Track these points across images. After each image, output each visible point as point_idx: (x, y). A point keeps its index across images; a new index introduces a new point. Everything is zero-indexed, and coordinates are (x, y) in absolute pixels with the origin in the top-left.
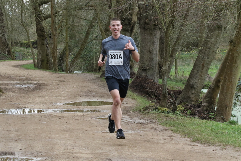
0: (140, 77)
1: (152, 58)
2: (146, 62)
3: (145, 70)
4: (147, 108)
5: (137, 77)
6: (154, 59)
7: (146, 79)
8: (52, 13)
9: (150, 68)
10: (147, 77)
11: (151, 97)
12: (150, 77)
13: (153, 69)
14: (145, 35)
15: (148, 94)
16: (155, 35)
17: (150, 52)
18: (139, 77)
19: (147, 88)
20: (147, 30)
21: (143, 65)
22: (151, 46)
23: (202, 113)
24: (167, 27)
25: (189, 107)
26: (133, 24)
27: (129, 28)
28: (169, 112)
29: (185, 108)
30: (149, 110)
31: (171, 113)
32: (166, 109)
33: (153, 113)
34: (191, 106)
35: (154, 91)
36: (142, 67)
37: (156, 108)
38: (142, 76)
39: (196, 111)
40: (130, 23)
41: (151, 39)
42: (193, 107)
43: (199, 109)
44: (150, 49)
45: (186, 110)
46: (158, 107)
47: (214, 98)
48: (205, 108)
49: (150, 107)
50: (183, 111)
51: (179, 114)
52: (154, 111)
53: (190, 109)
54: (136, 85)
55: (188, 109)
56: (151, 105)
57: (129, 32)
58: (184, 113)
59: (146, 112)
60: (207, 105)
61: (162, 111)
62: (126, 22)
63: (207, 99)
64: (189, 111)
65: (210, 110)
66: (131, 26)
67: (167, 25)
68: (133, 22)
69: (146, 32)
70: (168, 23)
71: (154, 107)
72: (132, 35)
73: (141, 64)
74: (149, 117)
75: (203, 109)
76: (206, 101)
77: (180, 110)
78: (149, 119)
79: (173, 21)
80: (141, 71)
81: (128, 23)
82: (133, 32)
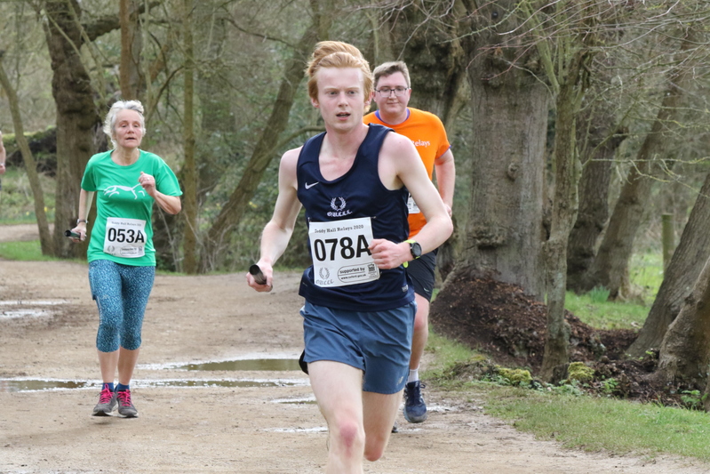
0: (468, 278)
1: (517, 202)
2: (494, 218)
3: (488, 249)
4: (458, 370)
5: (459, 275)
6: (524, 207)
7: (492, 285)
8: (123, 12)
9: (510, 239)
10: (497, 278)
11: (512, 354)
12: (509, 277)
13: (521, 244)
14: (488, 112)
15: (499, 340)
16: (529, 111)
17: (511, 178)
18: (466, 276)
19: (495, 321)
20: (496, 89)
21: (482, 228)
22: (512, 154)
23: (657, 389)
24: (563, 80)
25: (611, 370)
26: (457, 65)
27: (438, 81)
28: (536, 384)
29: (597, 374)
30: (466, 377)
31: (544, 386)
32: (526, 376)
33: (479, 388)
34: (620, 367)
35: (522, 331)
36: (479, 238)
37: (492, 372)
38: (478, 271)
39: (636, 384)
40: (443, 60)
41: (515, 126)
42: (627, 371)
43: (647, 377)
44: (507, 167)
45: (603, 380)
46: (498, 366)
47: (704, 337)
48: (670, 375)
49: (470, 367)
50: (588, 382)
51: (574, 393)
52: (482, 381)
53: (615, 374)
54: (454, 308)
55: (607, 377)
56: (474, 361)
57: (438, 98)
58: (592, 389)
59: (454, 382)
60: (678, 363)
61: (511, 379)
62: (428, 57)
63: (679, 343)
64: (609, 383)
65: (689, 380)
66: (450, 72)
67: (565, 73)
68: (456, 59)
69: (493, 101)
70: (568, 63)
71: (485, 368)
72: (453, 111)
73: (475, 224)
74: (460, 398)
75: (662, 377)
76: (675, 347)
77: (577, 377)
78: (458, 402)
79: (584, 57)
80: (473, 252)
81: (434, 61)
82: (456, 100)
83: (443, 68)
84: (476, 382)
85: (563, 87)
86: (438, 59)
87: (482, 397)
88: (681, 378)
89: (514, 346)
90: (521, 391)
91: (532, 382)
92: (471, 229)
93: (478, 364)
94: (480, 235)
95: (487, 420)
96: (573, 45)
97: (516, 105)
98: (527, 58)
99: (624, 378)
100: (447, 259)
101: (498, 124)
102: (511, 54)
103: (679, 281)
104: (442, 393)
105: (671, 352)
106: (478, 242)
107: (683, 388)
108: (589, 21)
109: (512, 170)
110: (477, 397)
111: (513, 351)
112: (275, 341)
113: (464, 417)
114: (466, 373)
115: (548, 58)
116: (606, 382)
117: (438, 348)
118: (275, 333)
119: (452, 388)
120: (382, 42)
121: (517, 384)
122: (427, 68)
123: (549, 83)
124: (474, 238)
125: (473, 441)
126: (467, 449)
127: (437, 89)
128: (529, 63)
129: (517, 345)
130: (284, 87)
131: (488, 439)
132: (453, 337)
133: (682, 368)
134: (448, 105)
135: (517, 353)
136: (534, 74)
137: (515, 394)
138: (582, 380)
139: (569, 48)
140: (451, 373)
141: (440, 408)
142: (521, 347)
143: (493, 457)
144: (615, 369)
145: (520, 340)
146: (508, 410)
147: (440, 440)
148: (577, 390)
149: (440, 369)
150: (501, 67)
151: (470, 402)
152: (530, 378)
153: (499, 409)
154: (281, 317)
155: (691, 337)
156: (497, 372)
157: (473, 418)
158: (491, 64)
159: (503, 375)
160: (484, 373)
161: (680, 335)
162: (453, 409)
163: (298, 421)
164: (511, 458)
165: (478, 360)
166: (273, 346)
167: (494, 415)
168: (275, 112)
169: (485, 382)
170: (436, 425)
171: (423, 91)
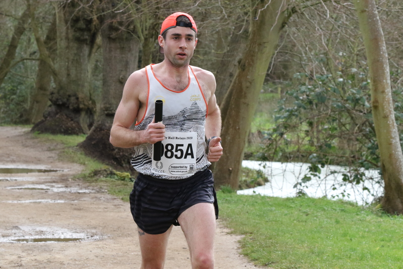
0: (101, 129)
2: (113, 101)
3: (110, 116)
4: (96, 173)
5: (96, 128)
11: (121, 165)
14: (110, 51)
15: (116, 159)
16: (130, 50)
17: (121, 82)
19: (114, 150)
20: (114, 40)
21: (108, 106)
22: (122, 70)
24: (145, 36)
26: (96, 29)
27: (86, 36)
28: (133, 179)
30: (100, 177)
32: (128, 175)
33: (106, 181)
35: (127, 154)
36: (106, 110)
37: (112, 174)
38: (106, 126)
40: (89, 26)
41: (123, 57)
44: (119, 77)
46: (114, 171)
49: (101, 172)
52: (107, 178)
54: (94, 144)
56: (103, 169)
57: (87, 44)
59: (94, 179)
61: (121, 177)
62: (81, 24)
66: (92, 32)
67: (146, 32)
68: (95, 25)
69: (113, 45)
70: (148, 28)
71: (109, 172)
72: (94, 50)
73: (104, 104)
74: (96, 186)
78: (95, 188)
79: (156, 25)
80: (103, 117)
81: (84, 26)
82: (95, 45)
83: (89, 30)
84: (104, 179)
85: (146, 39)
86: (87, 25)
87: (107, 186)
89: (123, 162)
90: (125, 183)
91: (130, 179)
92: (102, 106)
93: (105, 170)
94: (107, 109)
95: (109, 196)
96: (150, 19)
97: (123, 48)
98: (129, 25)
100: (91, 120)
101: (115, 57)
102: (121, 23)
104: (88, 184)
106: (106, 112)
108: (158, 8)
109: (122, 78)
110: (104, 186)
111: (122, 164)
112: (8, 159)
113: (98, 195)
114: (99, 175)
115: (138, 25)
117: (86, 163)
118: (9, 155)
119: (93, 182)
120: (60, 17)
121: (124, 180)
122: (81, 30)
123: (139, 37)
124: (104, 111)
125: (102, 206)
126: (99, 210)
127: (86, 40)
128: (129, 28)
129: (124, 161)
130: (13, 38)
131: (110, 206)
132: (94, 157)
134: (91, 47)
135: (124, 165)
136: (132, 32)
137: (123, 184)
139: (148, 20)
140: (92, 174)
141: (87, 191)
142: (126, 162)
143: (112, 214)
145: (125, 159)
146: (119, 192)
147: (86, 206)
149: (87, 172)
150: (117, 29)
151: (101, 188)
152: (130, 177)
153: (115, 191)
154: (11, 148)
156: (114, 174)
157: (103, 196)
158: (112, 28)
159: (117, 175)
160: (108, 174)
162: (93, 191)
163: (19, 197)
164: (120, 214)
165: (105, 168)
166: (7, 162)
167: (112, 194)
168: (9, 51)
169: (108, 179)
170: (85, 199)
171: (80, 41)
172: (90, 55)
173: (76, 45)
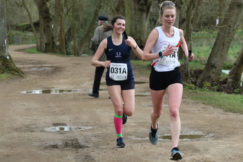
23: (228, 88)
24: (188, 6)
25: (215, 84)
26: (150, 4)
27: (145, 8)
28: (196, 88)
29: (211, 85)
31: (198, 89)
32: (193, 86)
34: (217, 83)
39: (222, 87)
40: (146, 2)
42: (219, 84)
43: (225, 85)
45: (213, 87)
47: (239, 74)
48: (231, 85)
50: (210, 87)
51: (206, 91)
53: (216, 85)
55: (214, 86)
57: (145, 12)
58: (211, 89)
60: (233, 81)
61: (189, 87)
63: (233, 76)
64: (216, 87)
65: (236, 86)
66: (148, 5)
68: (149, 2)
72: (149, 15)
75: (228, 85)
76: (232, 77)
77: (207, 86)
81: (144, 3)
82: (149, 12)
83: (146, 4)
86: (145, 2)
88: (233, 85)
91: (195, 88)
99: (219, 86)
103: (213, 57)
105: (230, 78)
107: (235, 88)
116: (214, 87)
122: (142, 4)
127: (145, 10)
131: (199, 108)
133: (233, 82)
134: (147, 14)
137: (193, 92)
138: (208, 87)
144: (216, 83)
148: (207, 90)
155: (236, 74)
156: (185, 85)
159: (187, 86)
161: (233, 74)
171: (141, 10)
172: (146, 18)
173: (140, 13)
